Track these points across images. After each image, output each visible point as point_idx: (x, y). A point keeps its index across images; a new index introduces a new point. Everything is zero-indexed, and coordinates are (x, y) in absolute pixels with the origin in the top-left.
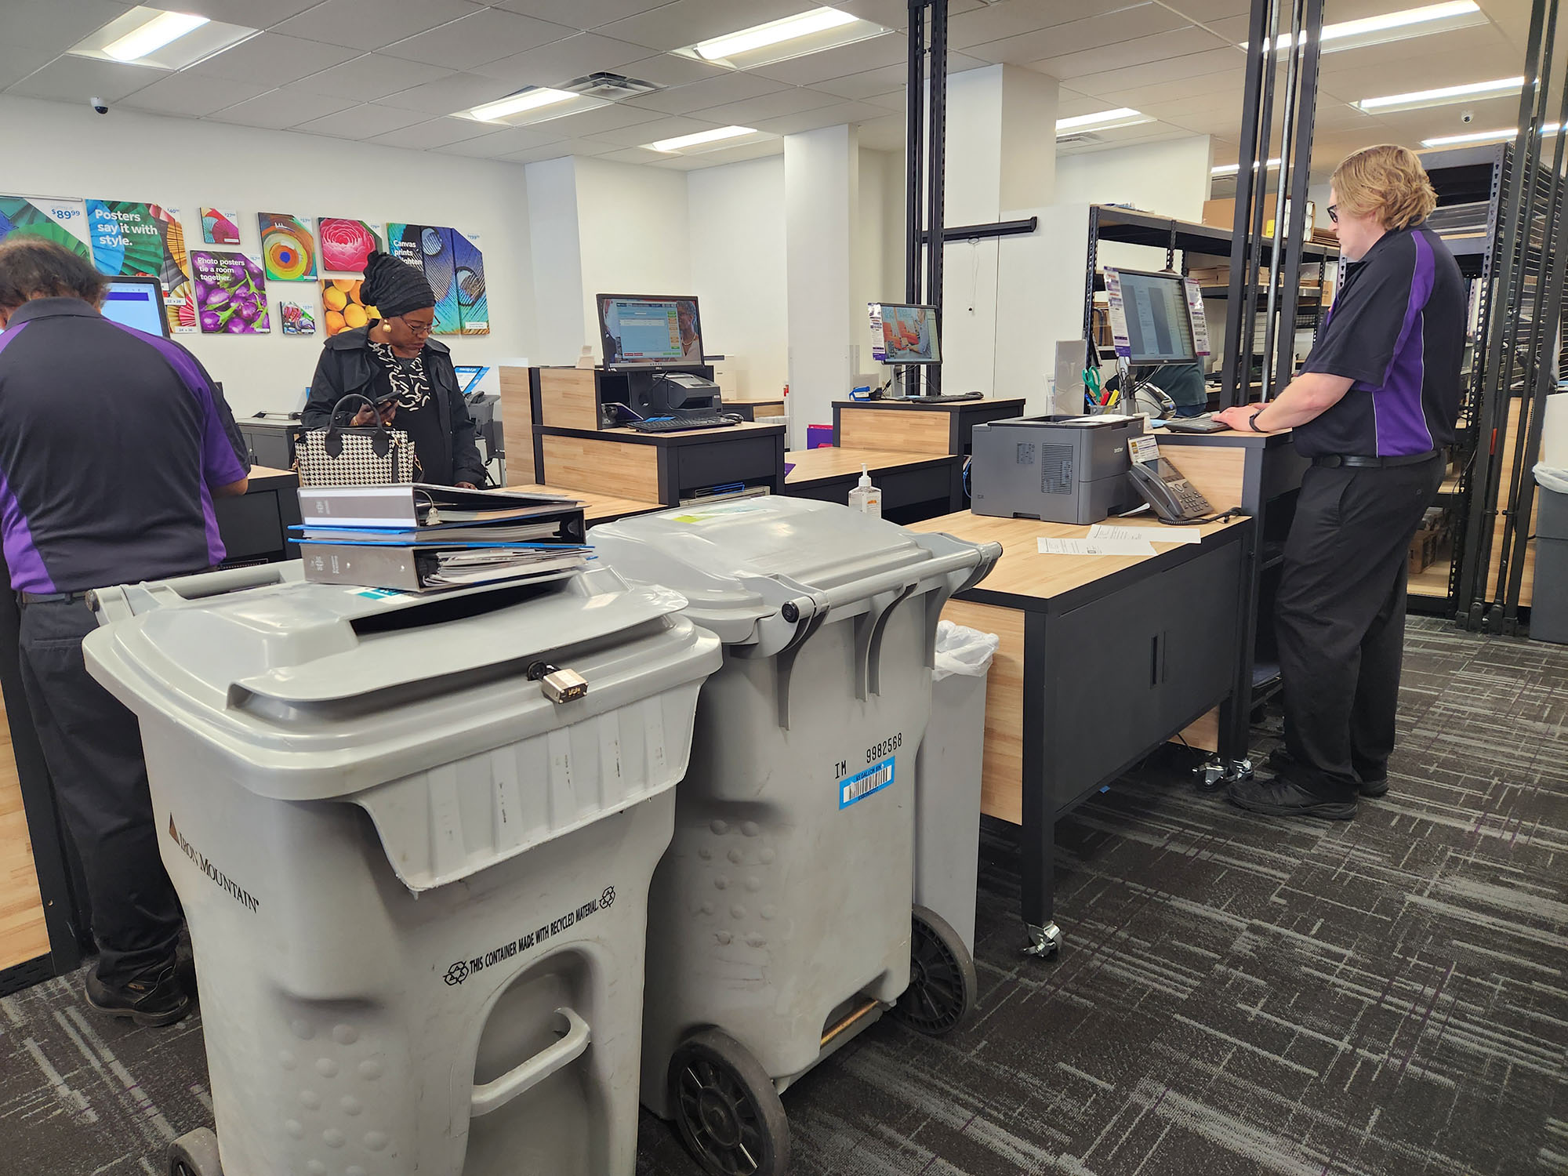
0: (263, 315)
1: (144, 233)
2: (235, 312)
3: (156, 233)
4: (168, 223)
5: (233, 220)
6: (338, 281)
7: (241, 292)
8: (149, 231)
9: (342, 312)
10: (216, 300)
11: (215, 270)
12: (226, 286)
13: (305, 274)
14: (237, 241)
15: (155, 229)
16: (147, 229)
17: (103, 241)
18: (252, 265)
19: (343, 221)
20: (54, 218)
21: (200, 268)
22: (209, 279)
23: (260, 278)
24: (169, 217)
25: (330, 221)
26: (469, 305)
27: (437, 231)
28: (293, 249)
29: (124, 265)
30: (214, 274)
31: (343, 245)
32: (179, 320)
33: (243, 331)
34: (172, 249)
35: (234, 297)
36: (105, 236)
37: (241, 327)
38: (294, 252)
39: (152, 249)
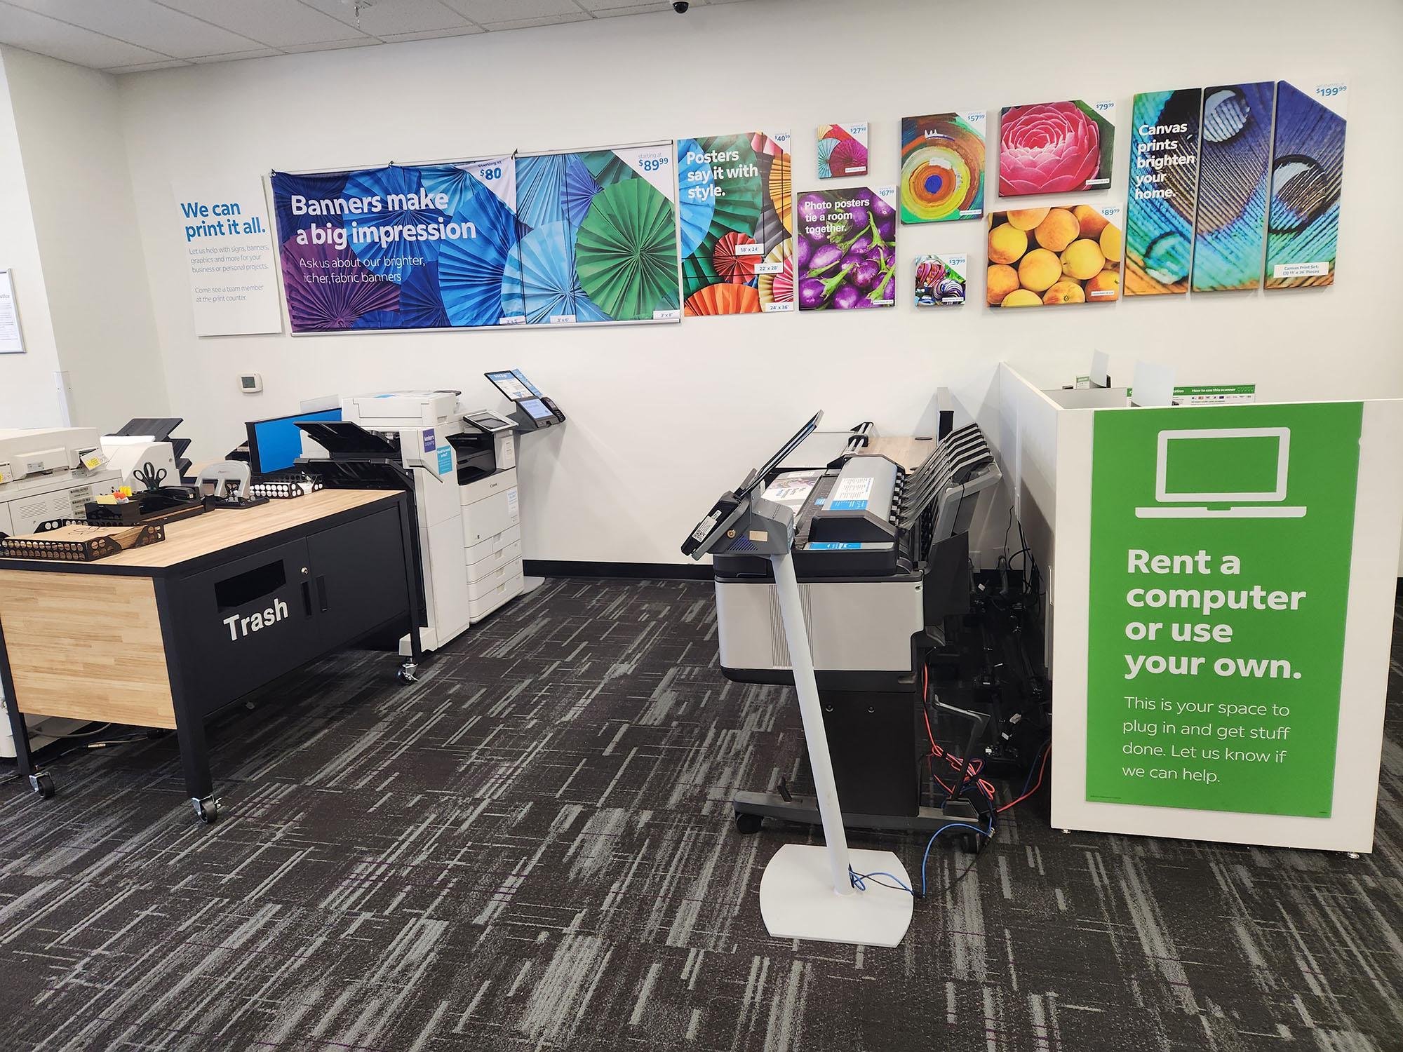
0: (886, 279)
1: (741, 176)
2: (847, 277)
3: (756, 174)
4: (773, 157)
5: (861, 138)
6: (1017, 213)
7: (858, 246)
8: (748, 172)
9: (1016, 265)
10: (822, 261)
11: (826, 217)
12: (839, 239)
13: (962, 208)
14: (863, 169)
15: (756, 169)
16: (746, 169)
17: (692, 194)
18: (880, 204)
19: (1042, 108)
20: (640, 171)
21: (807, 217)
22: (816, 233)
23: (888, 223)
24: (776, 147)
25: (1020, 110)
26: (1290, 230)
27: (1240, 93)
28: (948, 168)
29: (713, 224)
30: (824, 224)
31: (1036, 149)
32: (772, 294)
33: (854, 305)
34: (774, 193)
35: (848, 256)
36: (694, 187)
37: (852, 299)
38: (949, 174)
39: (748, 197)
